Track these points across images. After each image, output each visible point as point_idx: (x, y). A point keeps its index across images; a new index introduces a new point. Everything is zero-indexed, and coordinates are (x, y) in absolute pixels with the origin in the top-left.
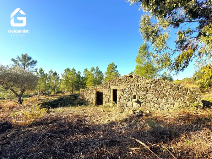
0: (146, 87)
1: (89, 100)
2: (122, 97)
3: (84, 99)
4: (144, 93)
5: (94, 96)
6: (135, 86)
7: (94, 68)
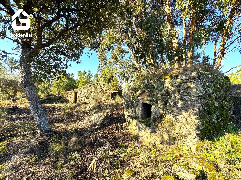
0: (91, 91)
1: (69, 100)
2: (80, 96)
3: (66, 99)
4: (90, 94)
5: (73, 97)
6: (86, 90)
7: (86, 72)
